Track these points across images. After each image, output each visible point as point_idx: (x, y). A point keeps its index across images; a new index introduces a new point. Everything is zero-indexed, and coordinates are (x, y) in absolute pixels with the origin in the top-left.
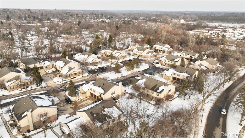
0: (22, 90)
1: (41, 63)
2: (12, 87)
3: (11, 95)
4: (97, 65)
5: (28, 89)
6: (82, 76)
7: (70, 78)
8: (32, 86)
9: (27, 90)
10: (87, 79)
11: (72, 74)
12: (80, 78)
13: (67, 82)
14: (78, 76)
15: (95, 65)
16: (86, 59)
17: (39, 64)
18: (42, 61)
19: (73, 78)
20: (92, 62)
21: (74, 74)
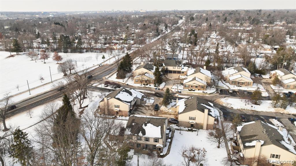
0: (142, 85)
1: (179, 67)
2: (137, 80)
3: (132, 86)
4: (242, 86)
5: (147, 86)
6: (202, 91)
7: (188, 90)
8: (151, 85)
9: (145, 86)
10: (207, 96)
11: (192, 86)
12: (199, 93)
13: (180, 92)
14: (199, 90)
15: (239, 85)
16: (232, 75)
17: (177, 67)
18: (181, 65)
19: (191, 90)
20: (234, 80)
21: (194, 86)
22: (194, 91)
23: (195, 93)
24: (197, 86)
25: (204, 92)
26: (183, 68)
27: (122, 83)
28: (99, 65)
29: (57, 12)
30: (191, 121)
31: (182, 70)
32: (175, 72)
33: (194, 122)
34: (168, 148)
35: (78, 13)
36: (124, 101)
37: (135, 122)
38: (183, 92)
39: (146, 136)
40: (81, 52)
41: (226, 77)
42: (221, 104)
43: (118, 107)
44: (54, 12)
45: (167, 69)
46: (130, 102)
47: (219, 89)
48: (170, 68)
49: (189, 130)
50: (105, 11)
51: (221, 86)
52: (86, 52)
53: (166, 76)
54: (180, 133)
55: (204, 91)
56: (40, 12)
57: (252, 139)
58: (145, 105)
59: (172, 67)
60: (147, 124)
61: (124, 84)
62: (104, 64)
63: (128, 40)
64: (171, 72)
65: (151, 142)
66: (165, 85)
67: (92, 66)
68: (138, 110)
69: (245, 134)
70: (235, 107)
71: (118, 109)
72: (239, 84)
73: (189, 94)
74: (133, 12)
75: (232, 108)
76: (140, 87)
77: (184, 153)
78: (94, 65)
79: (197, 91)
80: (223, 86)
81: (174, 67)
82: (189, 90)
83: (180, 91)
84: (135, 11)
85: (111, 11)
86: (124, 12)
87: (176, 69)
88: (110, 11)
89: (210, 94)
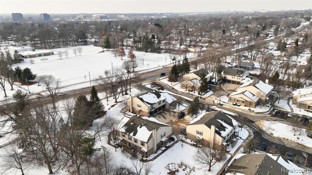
0: (186, 91)
1: (239, 78)
2: (184, 85)
3: (177, 90)
5: (191, 93)
6: (248, 108)
7: (232, 104)
8: (195, 92)
9: (189, 93)
10: (252, 115)
11: (238, 100)
12: (243, 110)
13: (222, 105)
14: (245, 106)
15: (309, 110)
16: (304, 95)
17: (237, 77)
18: (242, 76)
19: (236, 105)
20: (302, 103)
21: (241, 101)
22: (239, 106)
23: (238, 109)
24: (244, 101)
25: (250, 110)
26: (244, 79)
27: (170, 86)
28: (164, 66)
29: (171, 13)
30: (198, 135)
31: (242, 81)
32: (234, 82)
33: (201, 137)
34: (157, 155)
35: (191, 14)
36: (145, 102)
37: (134, 122)
38: (225, 105)
39: (136, 137)
40: (159, 53)
41: (296, 97)
42: (260, 127)
43: (140, 107)
44: (169, 13)
45: (225, 77)
46: (151, 104)
47: (277, 110)
48: (229, 77)
49: (194, 145)
50: (220, 12)
51: (281, 107)
52: (165, 53)
53: (222, 86)
54: (182, 145)
55: (251, 108)
56: (157, 13)
57: (239, 170)
58: (173, 110)
59: (231, 76)
60: (143, 127)
61: (171, 87)
62: (169, 65)
63: (214, 44)
64: (229, 82)
65: (139, 144)
66: (212, 95)
67: (157, 66)
68: (162, 114)
69: (238, 163)
70: (276, 135)
71: (139, 109)
72: (309, 108)
73: (231, 108)
74: (252, 12)
75: (272, 134)
76: (184, 92)
77: (169, 165)
78: (159, 65)
79: (242, 107)
80: (283, 107)
81: (234, 77)
82: (234, 105)
83: (222, 103)
84: (255, 11)
85: (227, 11)
86: (241, 13)
87: (236, 79)
88: (225, 12)
89: (258, 113)
